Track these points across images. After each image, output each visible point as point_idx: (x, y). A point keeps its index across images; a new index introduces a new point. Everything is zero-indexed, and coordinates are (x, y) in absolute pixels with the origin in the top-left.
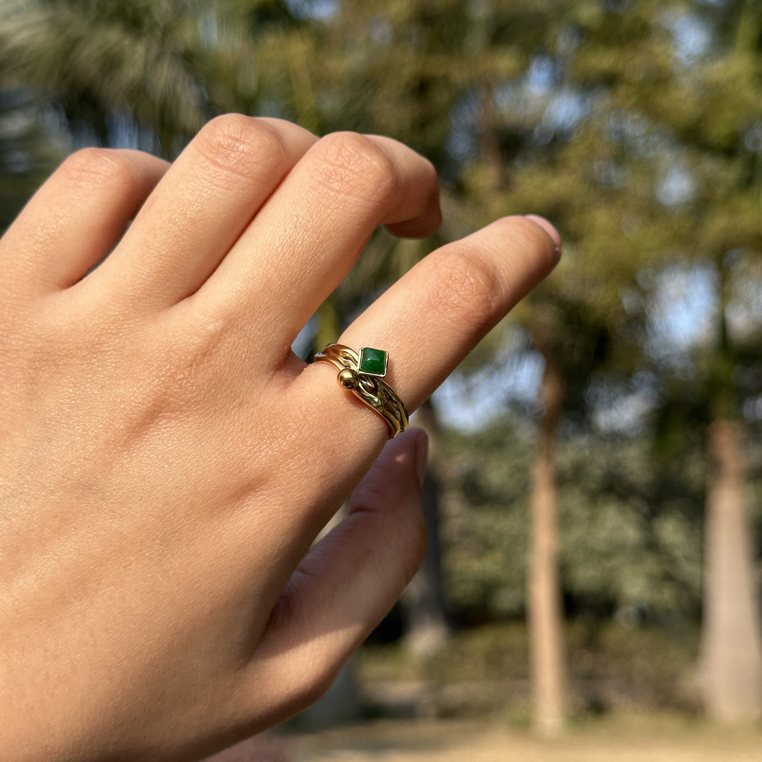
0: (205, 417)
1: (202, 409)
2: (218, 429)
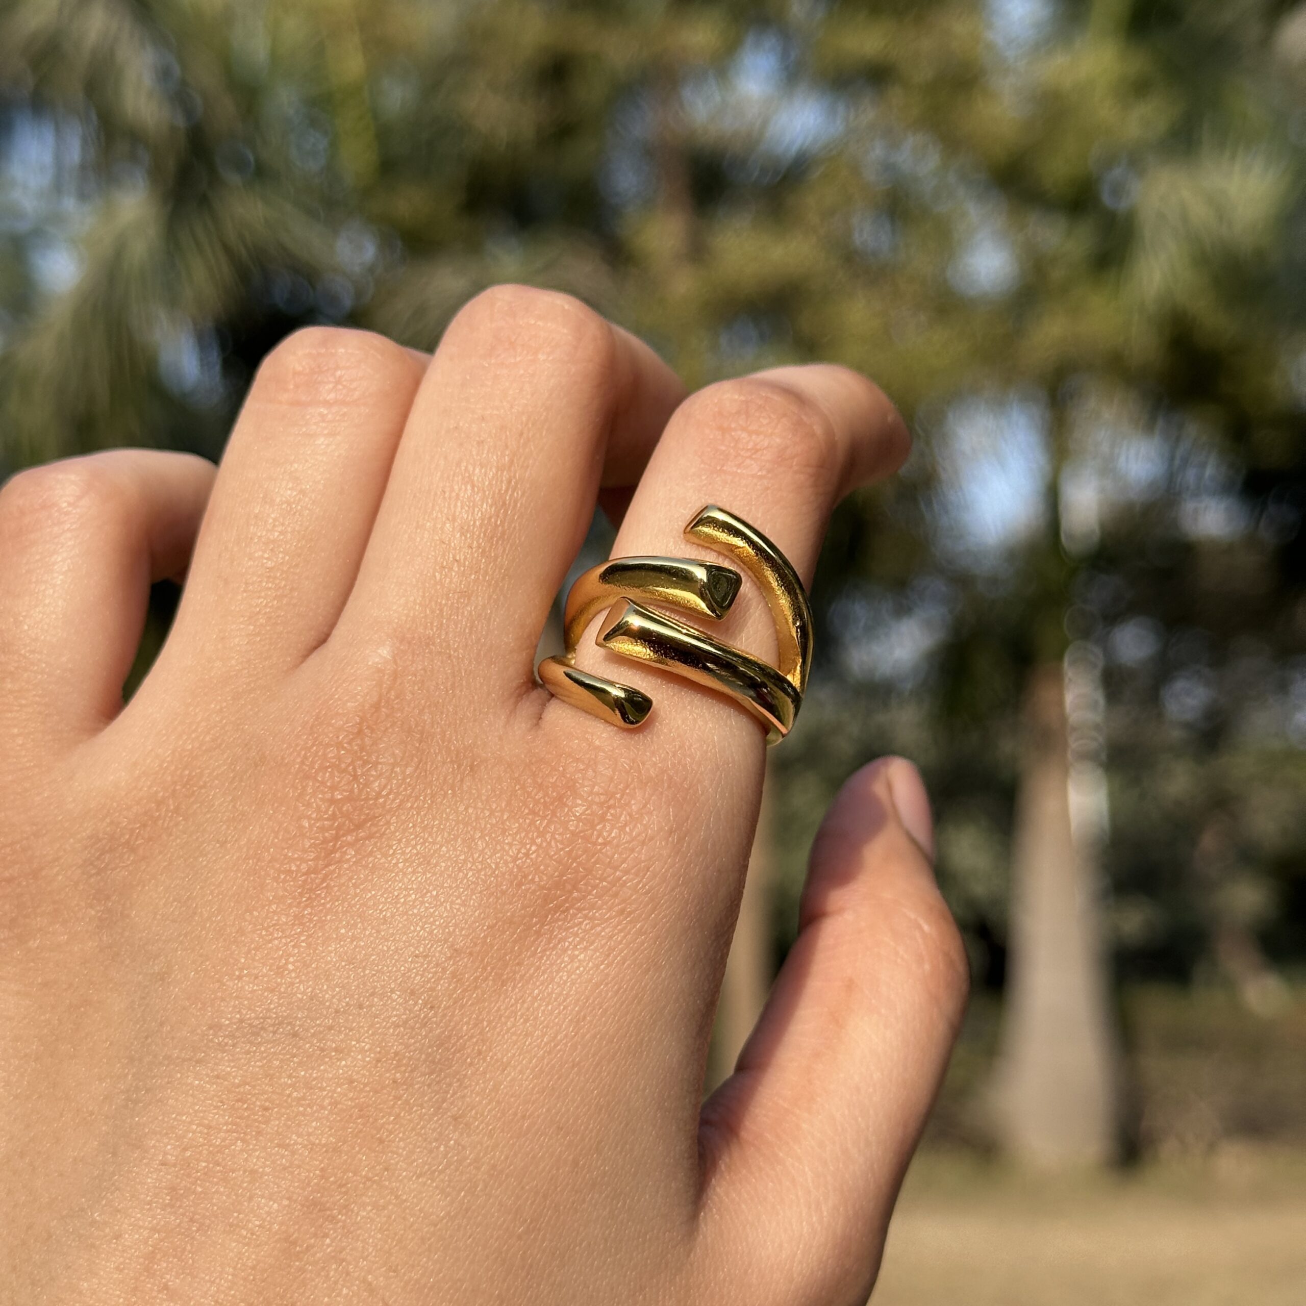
0: (418, 814)
1: (408, 801)
2: (450, 825)
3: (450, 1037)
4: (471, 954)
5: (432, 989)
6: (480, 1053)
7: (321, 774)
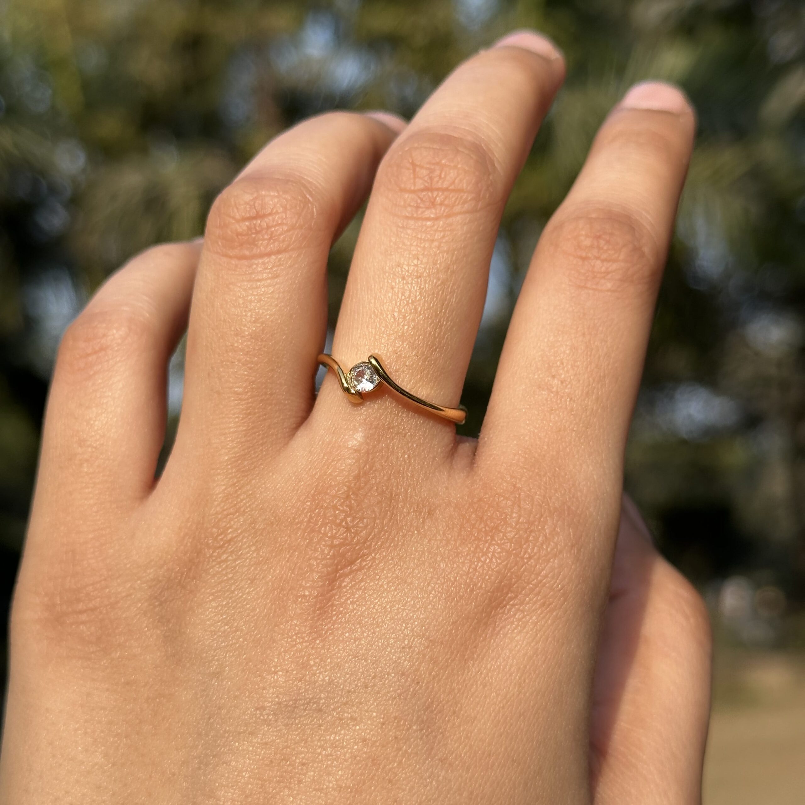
3: (432, 703)
4: (442, 643)
5: (417, 670)
6: (454, 712)
7: (323, 529)
